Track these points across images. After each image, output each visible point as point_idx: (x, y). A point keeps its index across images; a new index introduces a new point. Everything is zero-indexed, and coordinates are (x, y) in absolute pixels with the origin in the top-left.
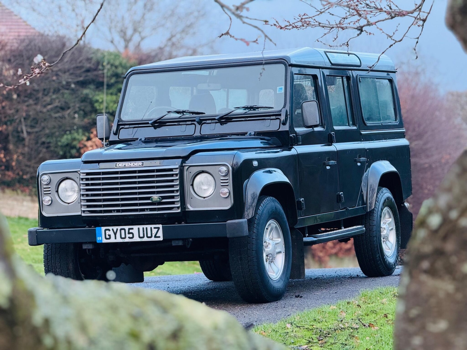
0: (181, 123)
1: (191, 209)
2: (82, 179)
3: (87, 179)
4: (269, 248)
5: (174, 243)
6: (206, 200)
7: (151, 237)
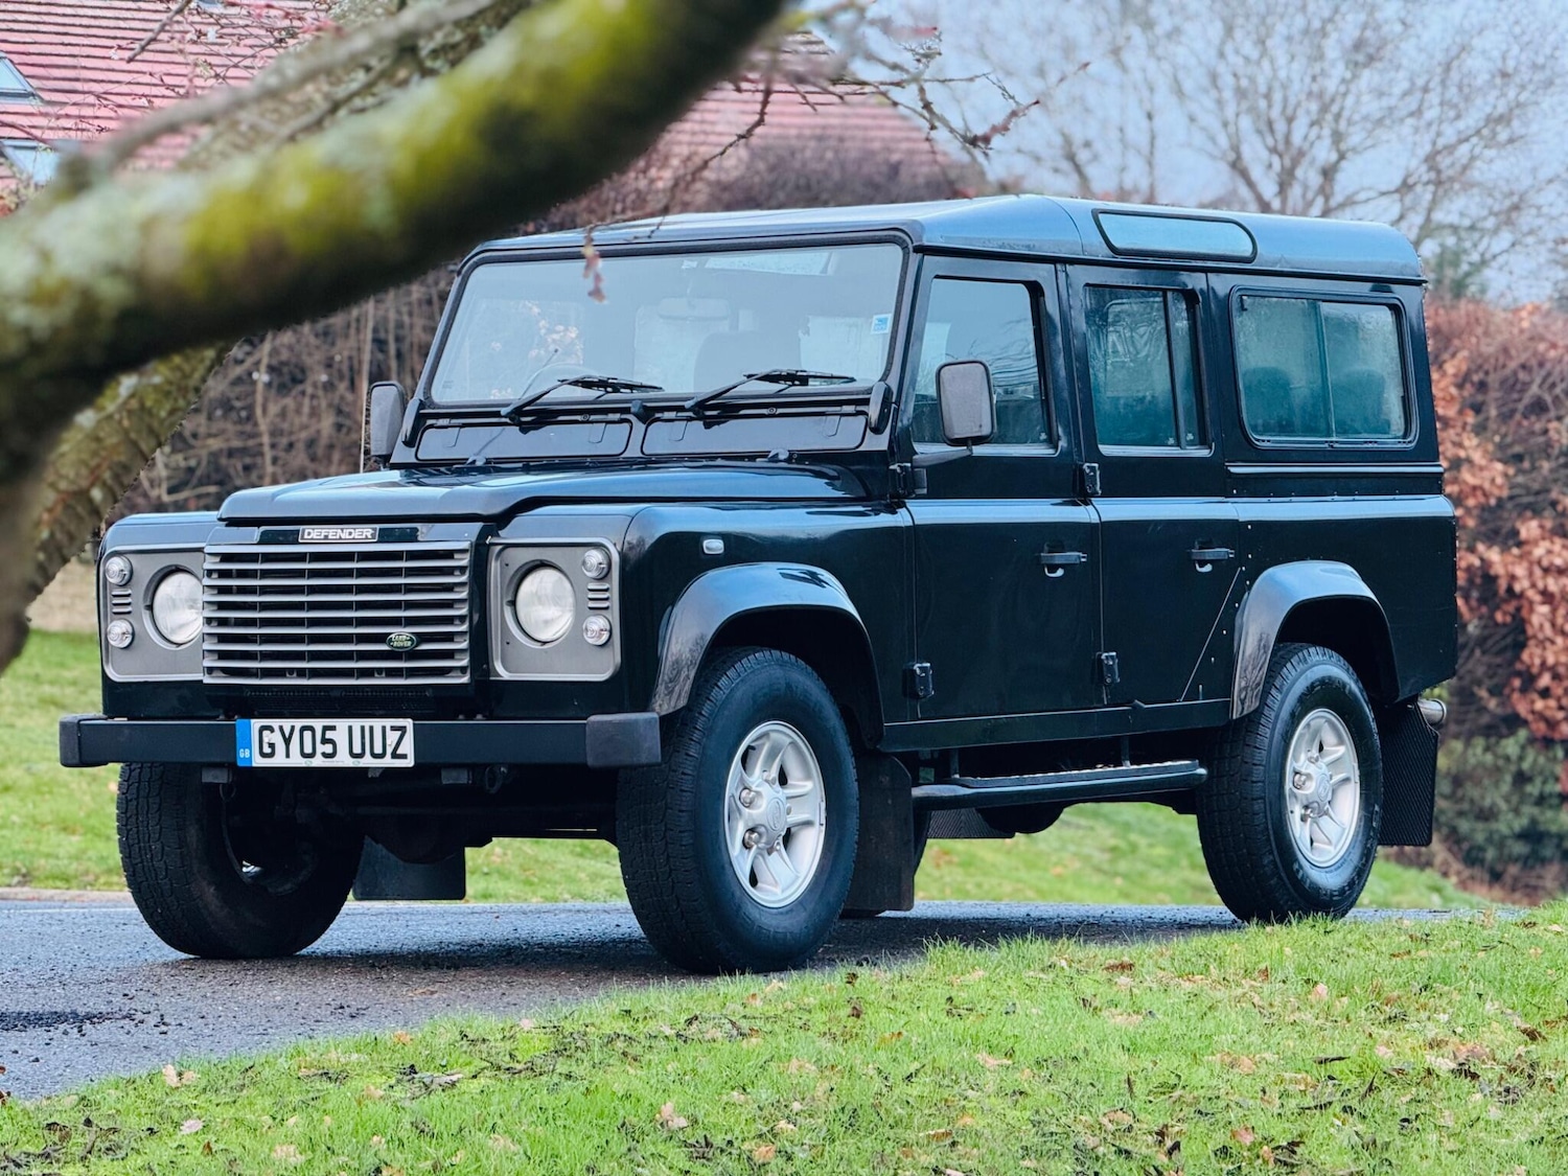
0: (593, 418)
1: (505, 675)
2: (210, 573)
3: (224, 574)
4: (760, 807)
5: (448, 778)
6: (546, 651)
7: (382, 756)
